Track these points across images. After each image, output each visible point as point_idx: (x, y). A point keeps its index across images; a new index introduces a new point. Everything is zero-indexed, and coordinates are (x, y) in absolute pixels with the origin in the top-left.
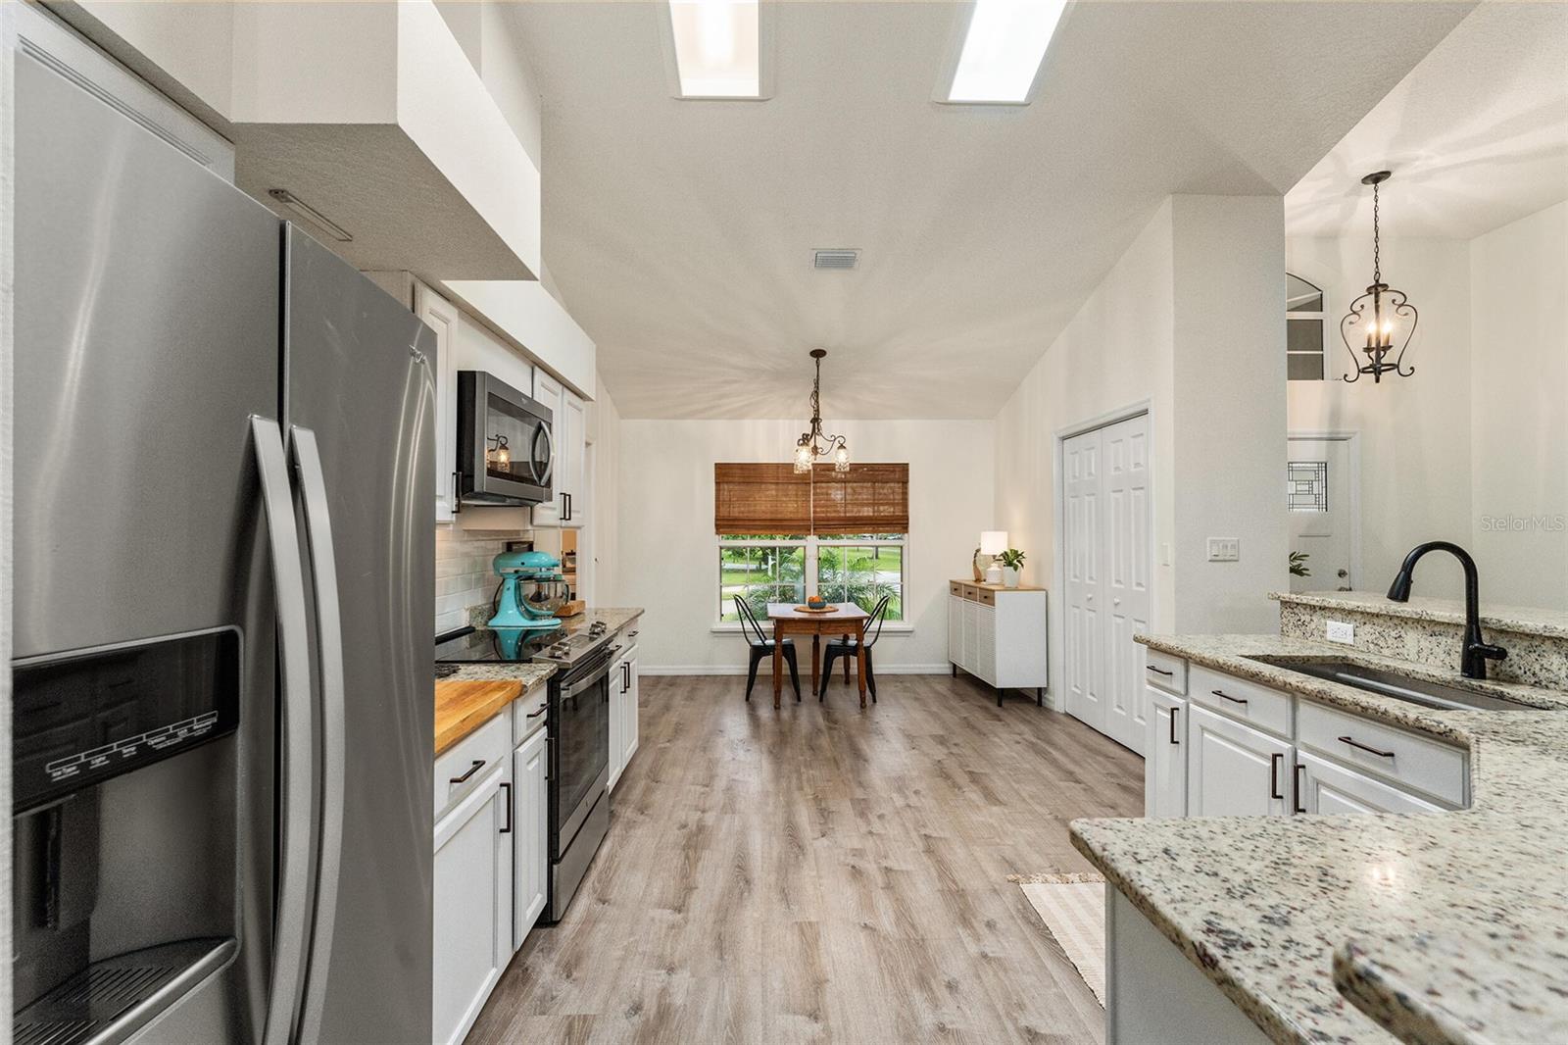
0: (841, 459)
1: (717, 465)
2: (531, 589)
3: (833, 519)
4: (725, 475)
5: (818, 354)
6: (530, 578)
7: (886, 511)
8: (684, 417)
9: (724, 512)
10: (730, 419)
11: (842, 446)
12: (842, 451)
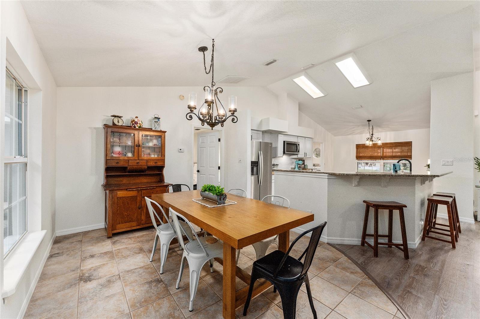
0: (380, 143)
1: (357, 145)
2: (299, 166)
3: (388, 156)
4: (358, 147)
5: (369, 121)
6: (299, 164)
7: (405, 154)
8: (348, 135)
9: (358, 155)
10: (360, 134)
11: (380, 140)
12: (380, 141)
